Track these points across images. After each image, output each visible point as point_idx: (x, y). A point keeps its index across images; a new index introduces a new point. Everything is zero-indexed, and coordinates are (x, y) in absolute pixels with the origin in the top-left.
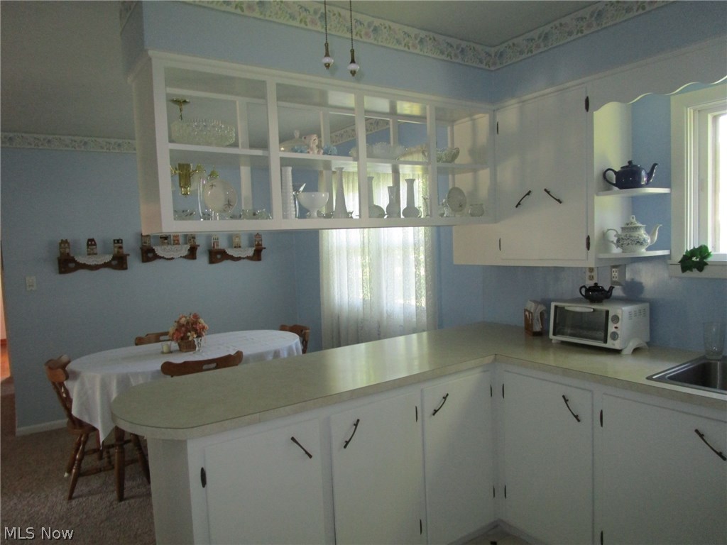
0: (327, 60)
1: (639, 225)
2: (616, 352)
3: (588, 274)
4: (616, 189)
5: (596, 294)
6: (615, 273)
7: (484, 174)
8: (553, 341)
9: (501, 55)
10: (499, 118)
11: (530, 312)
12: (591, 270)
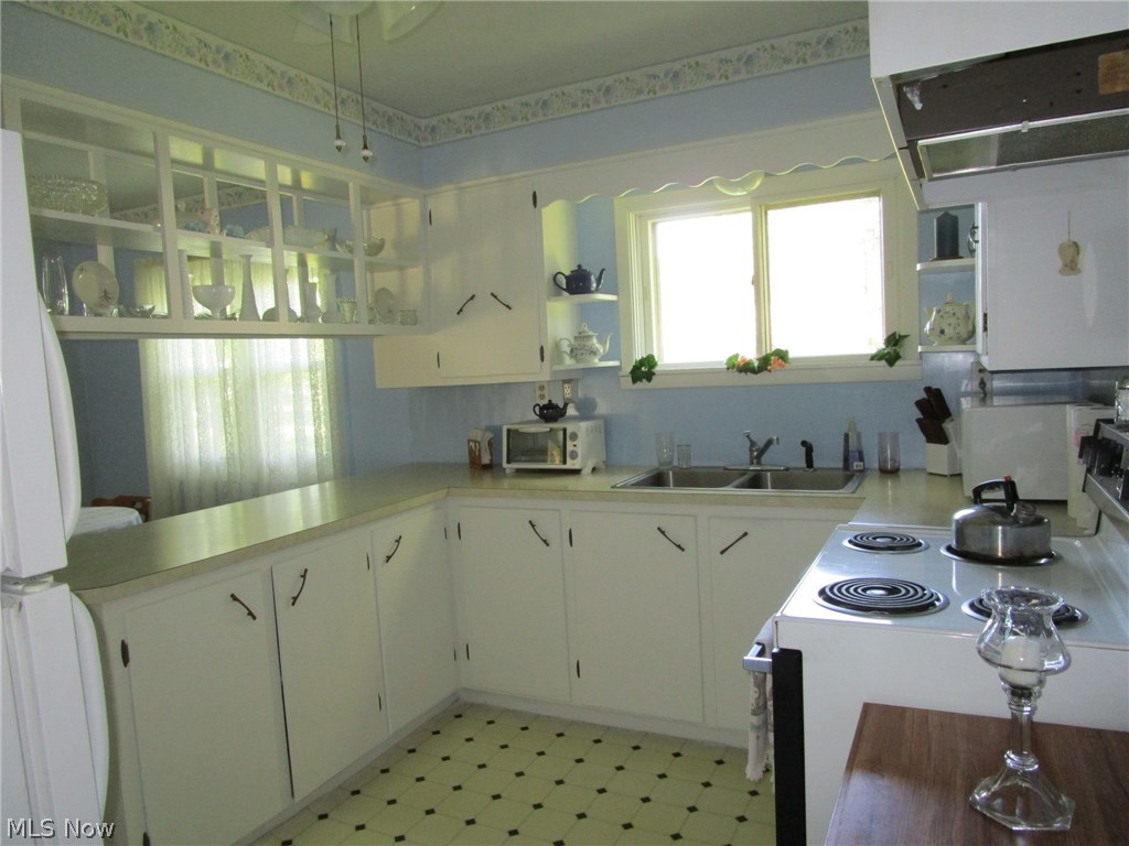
0: (339, 143)
1: (591, 333)
2: (576, 472)
3: (538, 393)
4: (566, 294)
5: (551, 412)
6: (568, 391)
7: (415, 275)
8: (507, 471)
9: (433, 129)
10: (432, 205)
11: (475, 442)
12: (542, 388)
